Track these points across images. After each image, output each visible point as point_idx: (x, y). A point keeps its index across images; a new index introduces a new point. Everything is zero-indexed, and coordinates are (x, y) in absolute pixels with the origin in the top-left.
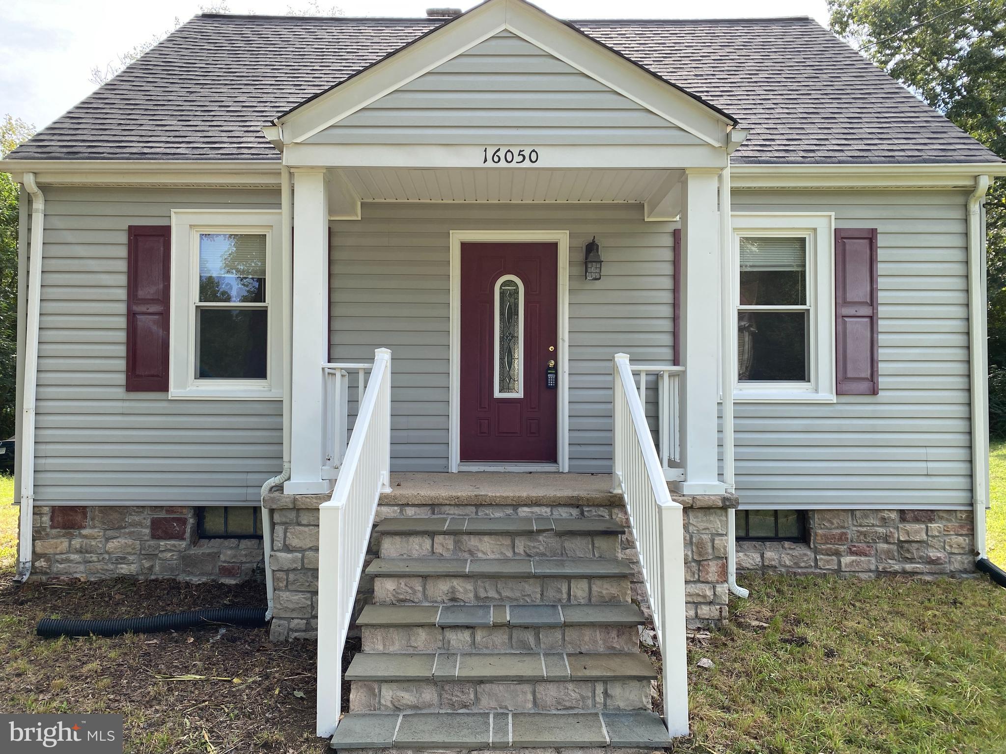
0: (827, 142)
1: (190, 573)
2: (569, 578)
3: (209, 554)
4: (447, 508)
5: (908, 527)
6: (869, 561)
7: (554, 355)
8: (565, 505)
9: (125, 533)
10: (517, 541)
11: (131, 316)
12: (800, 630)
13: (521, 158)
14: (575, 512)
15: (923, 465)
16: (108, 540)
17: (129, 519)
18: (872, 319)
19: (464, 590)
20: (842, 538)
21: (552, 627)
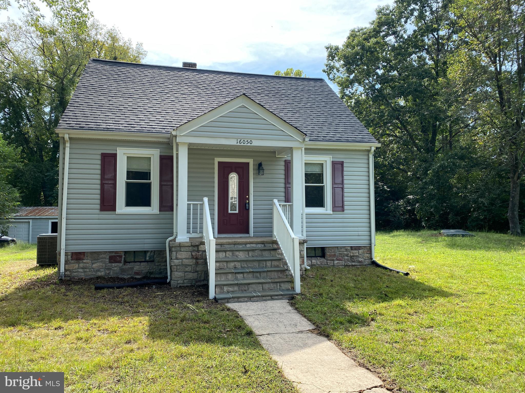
0: (329, 134)
1: (124, 275)
2: (266, 261)
3: (130, 268)
4: (225, 245)
5: (353, 251)
6: (342, 262)
7: (248, 199)
8: (260, 243)
9: (99, 261)
10: (249, 253)
11: (102, 185)
12: (324, 277)
13: (247, 143)
14: (263, 245)
15: (357, 232)
16: (93, 264)
17: (101, 256)
18: (343, 188)
19: (238, 265)
20: (334, 255)
21: (264, 272)
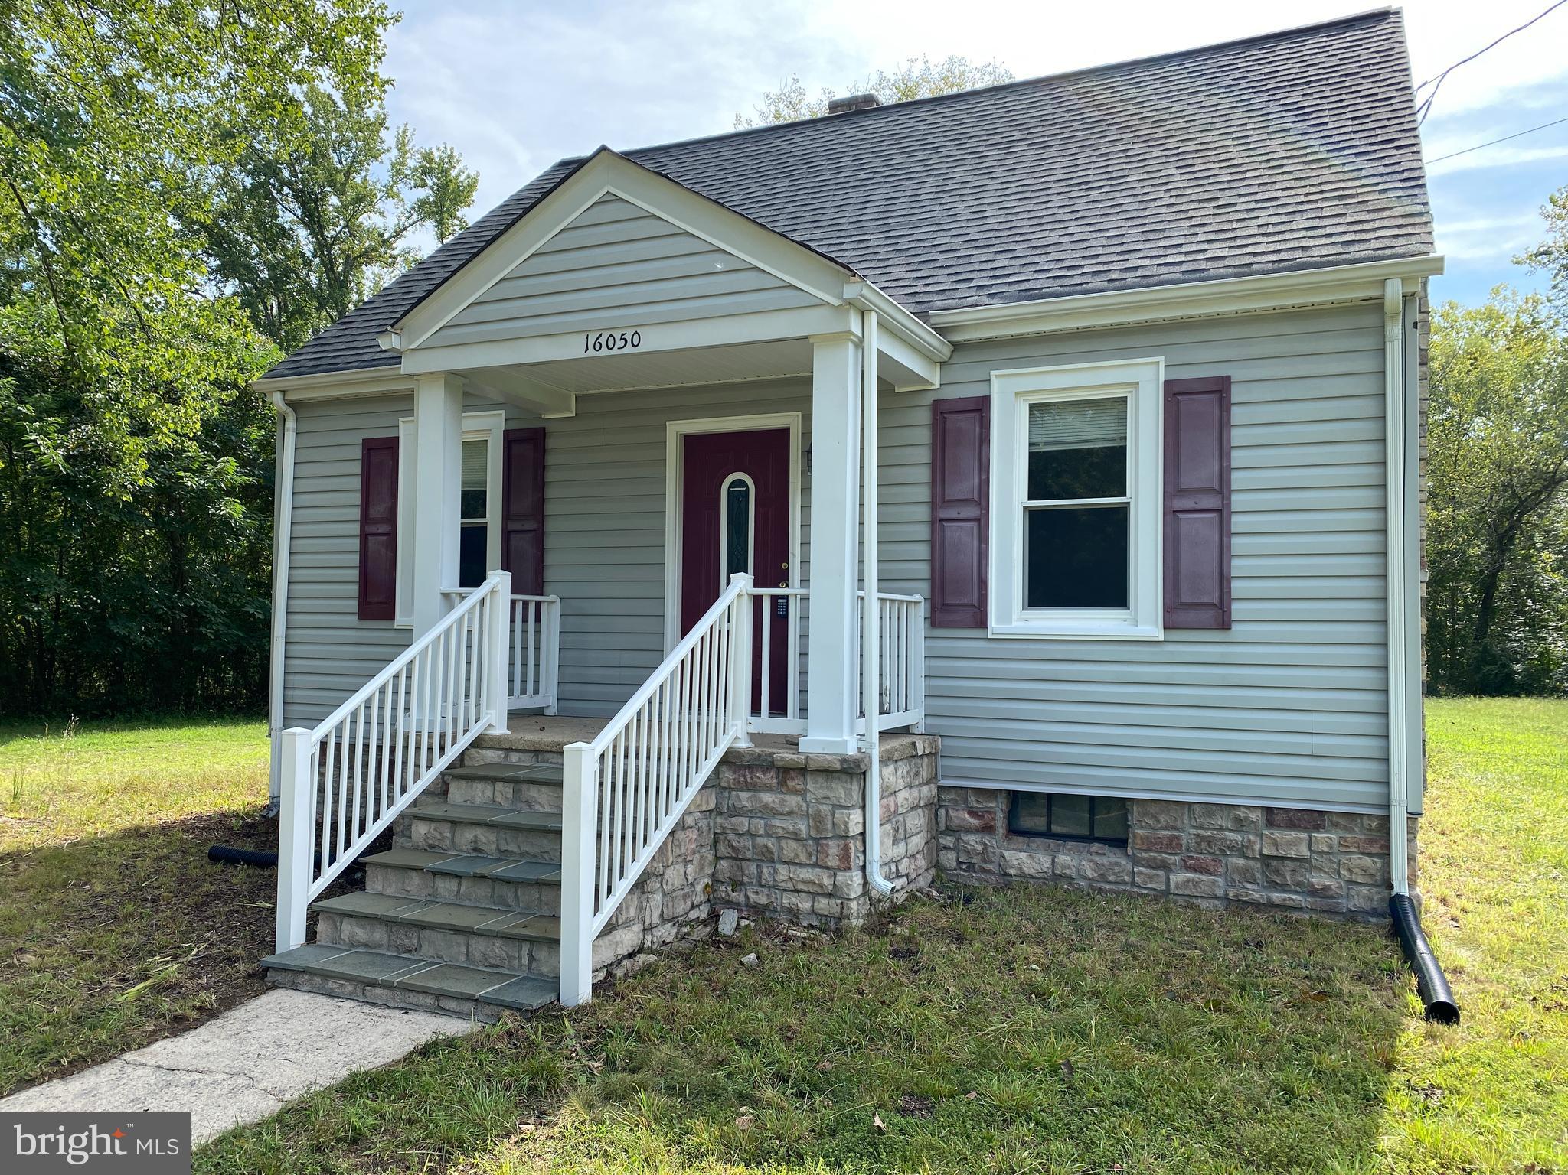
0: (1172, 251)
5: (1277, 834)
6: (1214, 882)
7: (786, 575)
11: (364, 538)
13: (623, 342)
15: (1307, 739)
18: (1223, 514)
19: (487, 840)
20: (1172, 844)
